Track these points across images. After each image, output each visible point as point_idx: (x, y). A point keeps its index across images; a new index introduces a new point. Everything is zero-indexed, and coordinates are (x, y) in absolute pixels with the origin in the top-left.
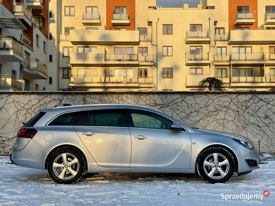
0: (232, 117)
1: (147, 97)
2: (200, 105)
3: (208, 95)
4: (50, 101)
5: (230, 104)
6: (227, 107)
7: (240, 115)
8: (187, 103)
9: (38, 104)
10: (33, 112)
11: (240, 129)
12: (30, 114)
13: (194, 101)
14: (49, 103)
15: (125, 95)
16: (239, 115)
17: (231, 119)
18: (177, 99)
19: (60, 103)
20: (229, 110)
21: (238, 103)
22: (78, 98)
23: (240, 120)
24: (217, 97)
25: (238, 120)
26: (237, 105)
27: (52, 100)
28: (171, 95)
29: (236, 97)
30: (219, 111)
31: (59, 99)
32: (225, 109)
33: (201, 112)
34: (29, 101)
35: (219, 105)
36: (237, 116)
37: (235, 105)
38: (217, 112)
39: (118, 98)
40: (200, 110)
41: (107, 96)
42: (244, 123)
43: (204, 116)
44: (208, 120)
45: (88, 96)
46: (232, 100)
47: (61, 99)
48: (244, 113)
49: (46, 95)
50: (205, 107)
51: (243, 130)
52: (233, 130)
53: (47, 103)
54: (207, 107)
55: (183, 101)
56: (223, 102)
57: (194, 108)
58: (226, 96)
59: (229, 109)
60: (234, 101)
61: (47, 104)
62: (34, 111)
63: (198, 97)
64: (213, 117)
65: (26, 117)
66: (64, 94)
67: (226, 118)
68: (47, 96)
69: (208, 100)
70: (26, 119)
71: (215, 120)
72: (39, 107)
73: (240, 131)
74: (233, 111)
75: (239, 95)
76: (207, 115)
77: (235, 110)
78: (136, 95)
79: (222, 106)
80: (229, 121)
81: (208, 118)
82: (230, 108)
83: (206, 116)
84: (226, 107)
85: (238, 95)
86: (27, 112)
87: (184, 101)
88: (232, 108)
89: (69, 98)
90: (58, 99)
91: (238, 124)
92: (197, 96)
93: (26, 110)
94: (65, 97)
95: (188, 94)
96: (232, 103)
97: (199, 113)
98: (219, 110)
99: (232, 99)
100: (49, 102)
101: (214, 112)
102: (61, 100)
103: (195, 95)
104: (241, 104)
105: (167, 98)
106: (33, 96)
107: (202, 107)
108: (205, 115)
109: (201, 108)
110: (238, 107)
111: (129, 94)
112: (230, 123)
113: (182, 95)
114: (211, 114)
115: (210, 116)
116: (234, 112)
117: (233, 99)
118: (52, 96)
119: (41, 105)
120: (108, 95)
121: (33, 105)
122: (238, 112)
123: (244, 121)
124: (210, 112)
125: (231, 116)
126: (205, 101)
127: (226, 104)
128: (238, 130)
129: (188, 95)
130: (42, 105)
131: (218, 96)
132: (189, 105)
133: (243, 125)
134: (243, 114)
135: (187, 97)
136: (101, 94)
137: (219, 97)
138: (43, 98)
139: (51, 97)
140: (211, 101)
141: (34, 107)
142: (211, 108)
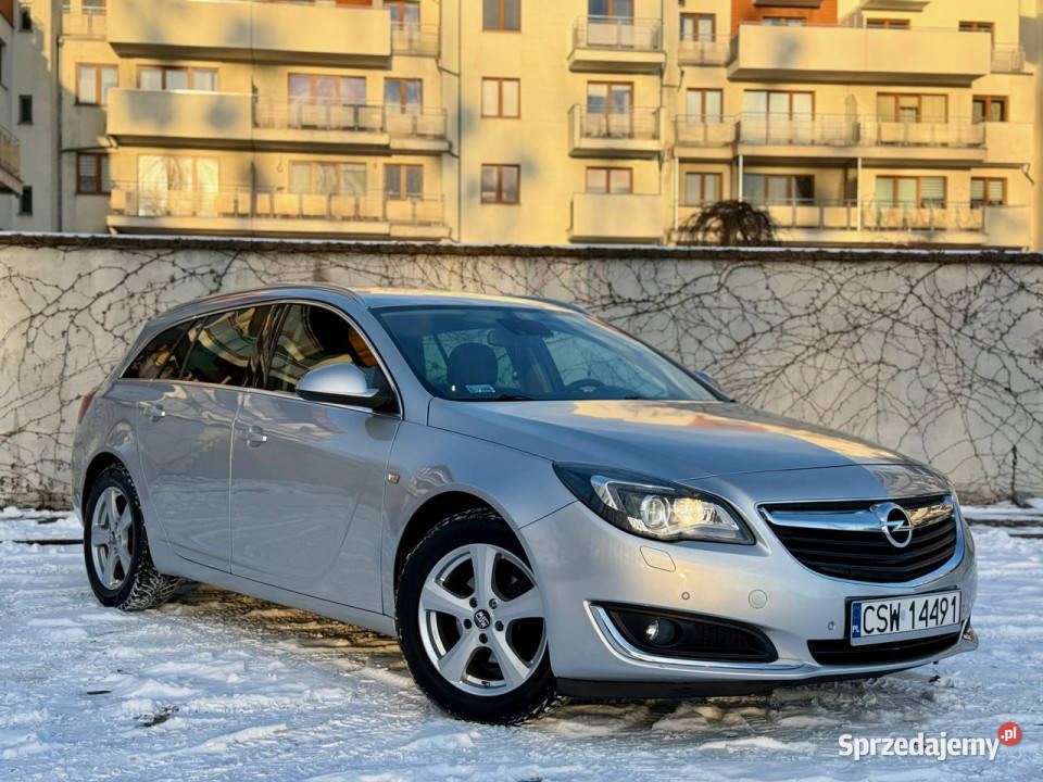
0: (911, 353)
1: (577, 268)
2: (789, 305)
3: (820, 265)
4: (173, 280)
5: (904, 301)
6: (895, 317)
7: (942, 345)
8: (738, 298)
9: (122, 292)
10: (97, 322)
11: (939, 402)
12: (84, 333)
13: (768, 287)
14: (170, 287)
15: (490, 259)
16: (937, 346)
17: (906, 361)
18: (696, 279)
19: (214, 287)
20: (899, 328)
21: (936, 298)
22: (291, 270)
23: (940, 367)
24: (857, 274)
25: (934, 365)
26: (931, 309)
27: (179, 274)
28: (675, 261)
29: (927, 275)
30: (860, 331)
31: (212, 272)
32: (886, 324)
33: (794, 332)
34: (80, 276)
35: (864, 306)
36: (932, 350)
37: (924, 305)
38: (852, 334)
39: (458, 271)
40: (788, 325)
41: (415, 261)
42: (955, 379)
43: (804, 348)
44: (819, 365)
45: (334, 260)
46: (912, 287)
47: (220, 269)
48: (955, 339)
49: (153, 253)
50: (809, 315)
51: (950, 405)
52: (911, 405)
53: (158, 286)
54: (814, 313)
55: (723, 290)
56: (876, 297)
57: (767, 318)
58: (889, 269)
59: (898, 321)
60: (919, 290)
61: (158, 292)
62: (105, 318)
63: (780, 272)
64: (837, 352)
65: (67, 345)
66: (234, 250)
67: (888, 358)
68: (159, 256)
69: (820, 287)
70: (69, 354)
71: (844, 365)
72: (126, 301)
73: (941, 410)
74: (917, 332)
75: (940, 266)
76: (817, 345)
77: (922, 327)
78: (536, 261)
79: (873, 312)
80: (899, 371)
81: (821, 358)
82: (905, 320)
83: (812, 351)
84: (887, 316)
85: (936, 265)
86: (72, 322)
87: (727, 288)
88: (912, 320)
89: (255, 268)
90: (207, 269)
91: (934, 382)
92: (778, 267)
93: (68, 313)
94: (237, 264)
95: (743, 260)
96: (911, 298)
97: (784, 338)
98: (861, 326)
99: (914, 282)
100: (167, 283)
101: (842, 332)
102: (220, 277)
103: (768, 266)
104: (945, 304)
105: (660, 277)
106: (99, 258)
107: (795, 312)
108: (808, 347)
109: (792, 317)
110: (936, 316)
111: (504, 255)
112: (904, 378)
113: (718, 263)
114: (830, 341)
115: (827, 351)
116: (921, 335)
117: (918, 281)
118: (182, 259)
119: (132, 296)
120: (419, 257)
121: (99, 295)
122: (934, 337)
123: (954, 372)
124: (828, 333)
125: (907, 351)
126: (808, 287)
127: (890, 302)
128: (933, 406)
129: (741, 264)
130: (137, 296)
131: (860, 269)
132: (747, 306)
133: (951, 387)
134: (951, 345)
135: (737, 271)
136: (389, 254)
137: (865, 273)
138: (143, 265)
139: (177, 262)
140: (831, 289)
141: (102, 304)
142: (832, 319)
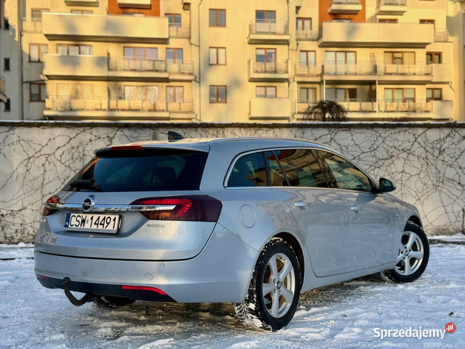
0: (416, 168)
1: (268, 132)
2: (362, 147)
3: (375, 129)
4: (91, 141)
5: (413, 145)
6: (409, 152)
7: (430, 164)
8: (339, 145)
9: (68, 146)
10: (58, 160)
11: (429, 190)
12: (52, 165)
13: (352, 140)
14: (89, 144)
15: (230, 129)
16: (428, 164)
17: (414, 171)
18: (321, 136)
19: (109, 143)
20: (411, 157)
21: (427, 143)
22: (143, 135)
23: (429, 174)
24: (391, 133)
25: (427, 173)
26: (425, 148)
27: (93, 138)
28: (311, 129)
29: (423, 133)
30: (394, 158)
31: (108, 137)
32: (405, 155)
33: (364, 159)
34: (50, 140)
35: (395, 147)
36: (425, 166)
37: (421, 146)
38: (390, 160)
39: (216, 134)
40: (361, 157)
41: (197, 130)
42: (436, 179)
43: (369, 166)
44: (376, 174)
45: (161, 131)
46: (416, 138)
47: (111, 135)
48: (436, 161)
49: (82, 129)
50: (371, 151)
51: (434, 190)
52: (417, 191)
53: (84, 143)
54: (373, 151)
55: (333, 141)
56: (400, 143)
57: (353, 153)
58: (405, 131)
59: (410, 153)
60: (419, 140)
61: (84, 146)
62: (61, 158)
63: (358, 133)
64: (383, 168)
65: (45, 170)
66: (118, 127)
67: (407, 170)
68: (84, 130)
69: (375, 139)
70: (46, 174)
71: (387, 173)
72: (70, 150)
73: (429, 193)
74: (419, 158)
75: (428, 129)
76: (375, 165)
77: (420, 156)
78: (250, 130)
79: (399, 150)
80: (411, 176)
81: (377, 170)
82: (413, 153)
83: (372, 168)
84: (406, 152)
85: (426, 129)
86: (47, 160)
87: (335, 140)
88: (416, 153)
89: (127, 135)
90: (105, 136)
91: (426, 180)
92: (356, 131)
93: (45, 156)
94: (119, 133)
95: (341, 128)
96: (416, 143)
97: (360, 162)
98: (393, 156)
99: (417, 136)
100: (88, 142)
101: (386, 159)
102: (112, 139)
103: (352, 130)
104: (431, 146)
105: (305, 135)
106: (58, 131)
107: (364, 150)
109: (363, 153)
110: (427, 151)
111: (236, 127)
112: (414, 179)
113: (330, 129)
114: (380, 163)
115: (379, 167)
116: (420, 160)
117: (419, 136)
118: (94, 131)
119: (73, 148)
121: (59, 148)
122: (426, 160)
123: (435, 176)
124: (380, 160)
125: (415, 167)
126: (370, 140)
127: (407, 145)
128: (426, 191)
129: (341, 129)
130: (75, 148)
131: (393, 131)
132: (343, 148)
133: (434, 182)
134: (434, 164)
135: (339, 133)
136: (186, 128)
137: (395, 133)
138: (77, 134)
139: (92, 132)
140: (380, 140)
141: (60, 152)
142: (381, 153)
